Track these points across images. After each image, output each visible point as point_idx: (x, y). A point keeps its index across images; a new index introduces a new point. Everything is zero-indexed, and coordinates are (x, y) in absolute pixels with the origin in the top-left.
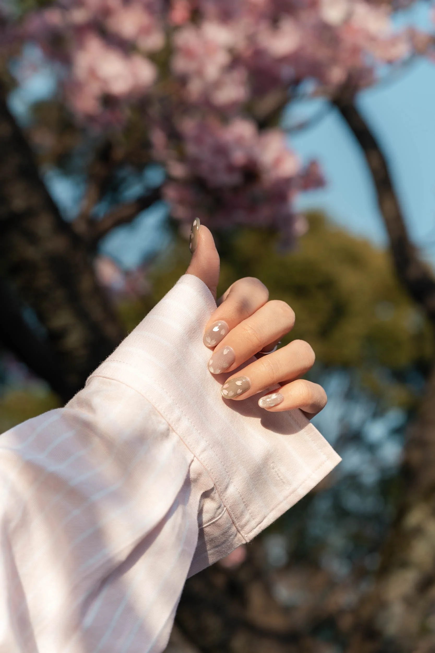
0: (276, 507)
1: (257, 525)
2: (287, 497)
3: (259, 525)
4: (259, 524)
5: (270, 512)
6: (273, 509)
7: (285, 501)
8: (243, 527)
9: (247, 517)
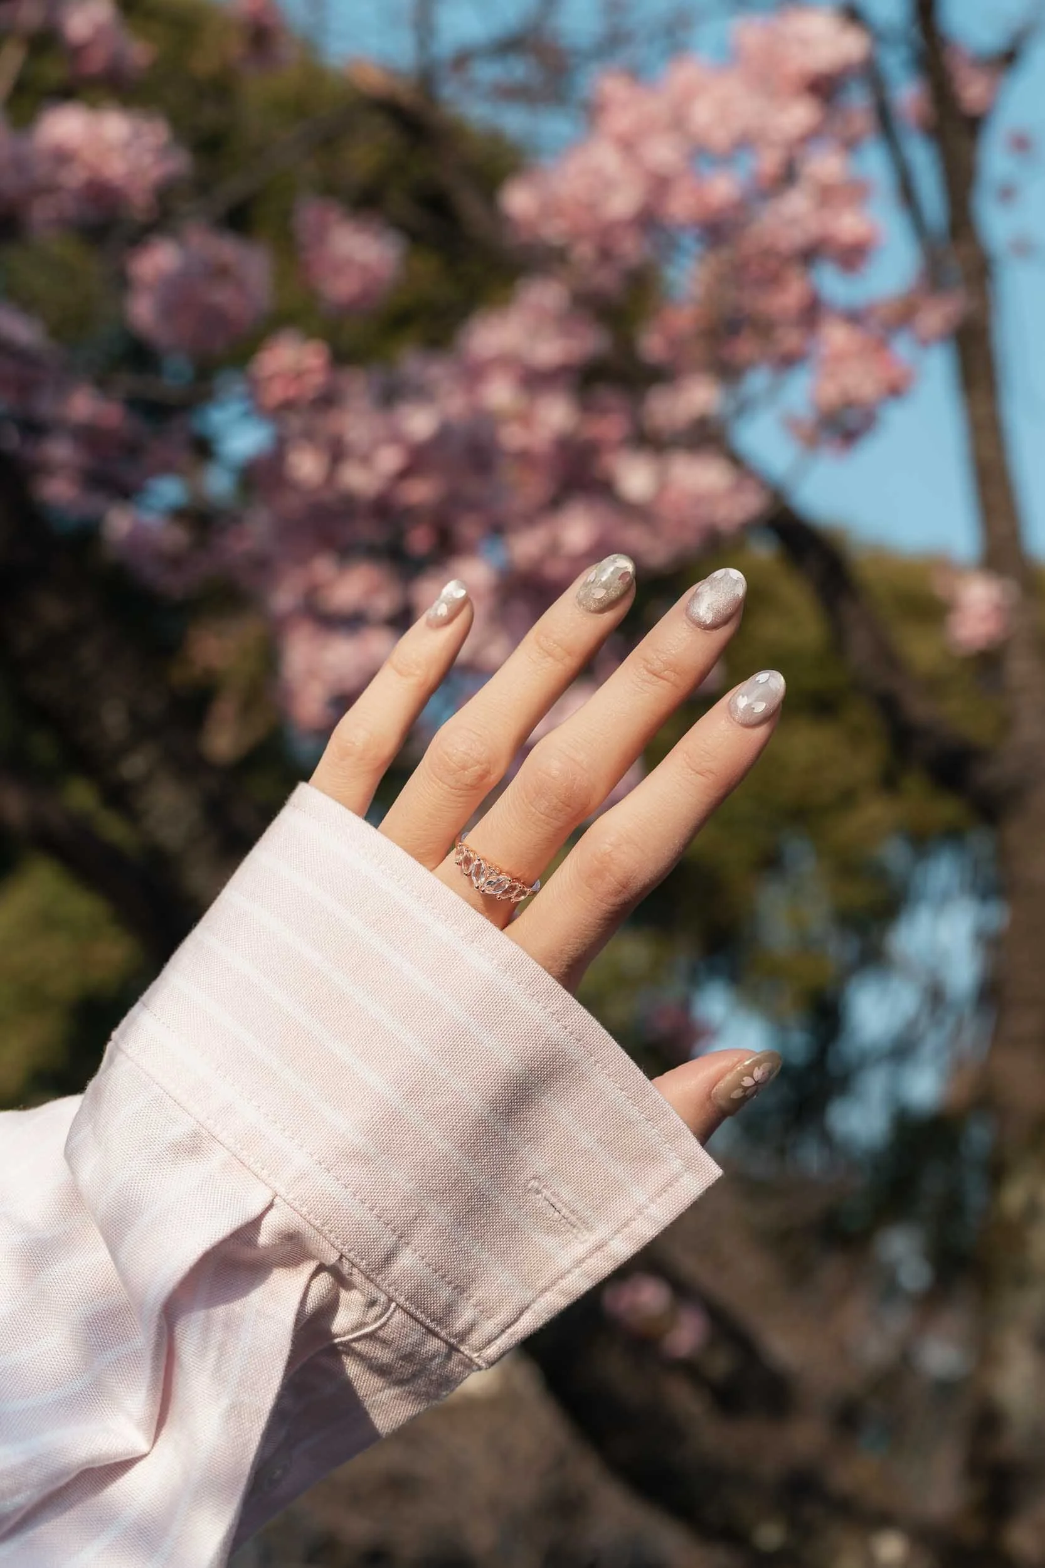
0: (554, 1283)
1: (503, 1331)
2: (581, 1261)
3: (509, 1331)
4: (509, 1327)
5: (538, 1296)
6: (545, 1289)
7: (577, 1270)
8: (463, 1337)
9: (465, 1316)
